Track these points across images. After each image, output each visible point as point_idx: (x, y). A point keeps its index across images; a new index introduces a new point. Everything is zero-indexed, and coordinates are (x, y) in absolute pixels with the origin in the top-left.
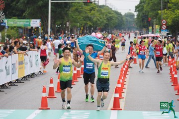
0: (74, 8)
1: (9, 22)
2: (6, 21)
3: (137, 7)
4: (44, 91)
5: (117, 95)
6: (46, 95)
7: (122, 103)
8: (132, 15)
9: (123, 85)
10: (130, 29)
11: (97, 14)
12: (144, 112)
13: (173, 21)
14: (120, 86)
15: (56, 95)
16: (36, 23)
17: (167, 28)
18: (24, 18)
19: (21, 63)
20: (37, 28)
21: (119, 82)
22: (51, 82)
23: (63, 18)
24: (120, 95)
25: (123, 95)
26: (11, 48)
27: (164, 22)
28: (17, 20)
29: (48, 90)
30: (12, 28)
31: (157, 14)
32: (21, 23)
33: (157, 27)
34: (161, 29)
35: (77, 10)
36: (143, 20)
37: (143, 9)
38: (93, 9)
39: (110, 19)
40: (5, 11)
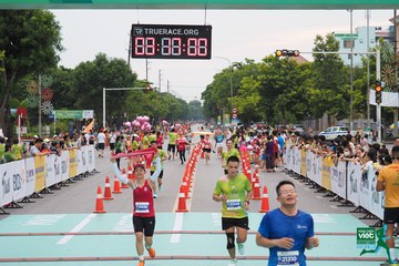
0: (132, 97)
1: (58, 114)
2: (54, 112)
3: (203, 94)
4: (99, 192)
5: (183, 195)
6: (101, 196)
7: (188, 204)
8: (198, 104)
9: (189, 183)
10: (196, 119)
11: (158, 103)
12: (213, 214)
13: (245, 109)
14: (185, 184)
15: (113, 196)
16: (88, 114)
17: (238, 117)
18: (76, 109)
19: (72, 160)
20: (91, 120)
21: (184, 180)
22: (107, 181)
23: (119, 108)
24: (186, 195)
25: (190, 195)
26: (62, 143)
27: (234, 110)
28: (67, 111)
29: (103, 191)
30: (62, 120)
31: (227, 101)
32: (71, 114)
33: (227, 116)
34: (231, 118)
35: (135, 98)
36: (211, 109)
37: (210, 96)
38: (153, 97)
39: (173, 108)
40: (53, 101)
